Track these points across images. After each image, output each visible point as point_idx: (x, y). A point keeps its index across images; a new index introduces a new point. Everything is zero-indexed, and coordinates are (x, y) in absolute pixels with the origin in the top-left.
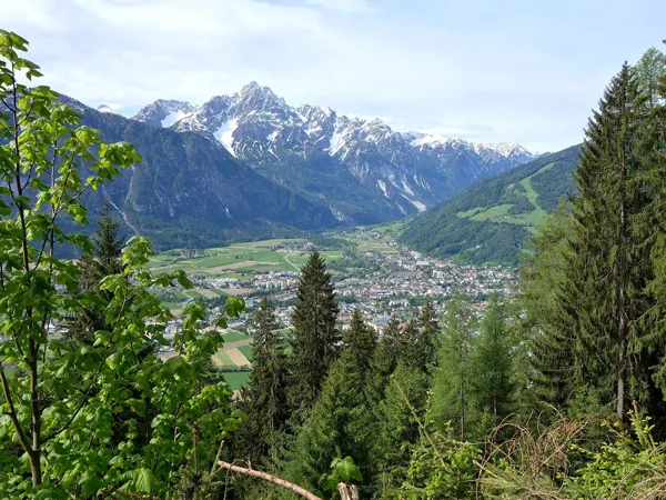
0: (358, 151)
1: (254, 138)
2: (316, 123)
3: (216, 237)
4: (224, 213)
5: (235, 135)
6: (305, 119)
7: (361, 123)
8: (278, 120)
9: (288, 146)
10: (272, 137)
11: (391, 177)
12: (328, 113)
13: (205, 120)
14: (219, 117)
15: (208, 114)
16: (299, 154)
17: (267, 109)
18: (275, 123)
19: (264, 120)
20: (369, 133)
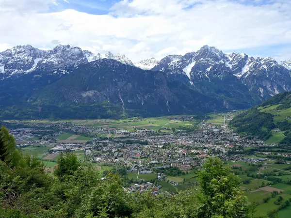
0: (253, 74)
1: (200, 70)
2: (236, 61)
4: (165, 103)
5: (192, 69)
6: (231, 59)
7: (260, 60)
8: (213, 62)
9: (215, 73)
10: (209, 69)
12: (243, 56)
13: (181, 63)
14: (188, 61)
15: (183, 61)
16: (219, 76)
17: (208, 57)
18: (211, 63)
19: (206, 62)
20: (263, 64)
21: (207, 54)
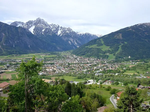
0: (64, 34)
1: (39, 30)
2: (54, 28)
3: (25, 52)
4: (28, 47)
5: (34, 30)
6: (52, 27)
7: (65, 28)
8: (45, 27)
9: (47, 32)
10: (43, 30)
11: (72, 40)
12: (57, 26)
13: (27, 26)
14: (30, 25)
15: (27, 24)
16: (50, 34)
17: (42, 24)
18: (44, 27)
19: (41, 26)
20: (67, 30)
21: (41, 22)
